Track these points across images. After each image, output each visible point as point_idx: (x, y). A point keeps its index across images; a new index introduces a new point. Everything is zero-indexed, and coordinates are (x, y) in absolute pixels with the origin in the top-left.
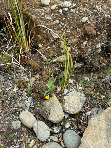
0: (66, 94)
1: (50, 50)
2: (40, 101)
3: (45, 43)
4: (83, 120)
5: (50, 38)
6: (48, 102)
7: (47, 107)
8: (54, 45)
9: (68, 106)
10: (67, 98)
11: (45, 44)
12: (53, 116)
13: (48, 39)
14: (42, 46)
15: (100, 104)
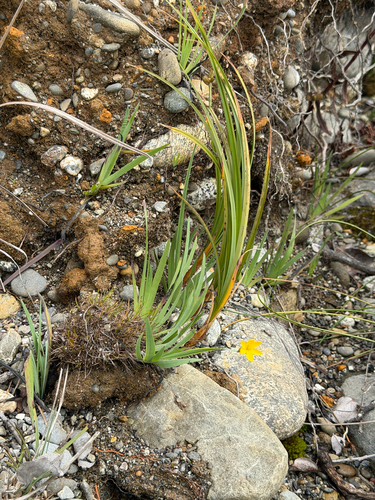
0: (220, 343)
1: (100, 110)
2: (110, 416)
3: (53, 70)
4: (338, 451)
5: (92, 37)
6: (163, 410)
7: (170, 440)
8: (117, 77)
9: (260, 399)
10: (233, 364)
11: (54, 80)
12: (241, 469)
13: (72, 45)
14: (34, 90)
15: (358, 353)
